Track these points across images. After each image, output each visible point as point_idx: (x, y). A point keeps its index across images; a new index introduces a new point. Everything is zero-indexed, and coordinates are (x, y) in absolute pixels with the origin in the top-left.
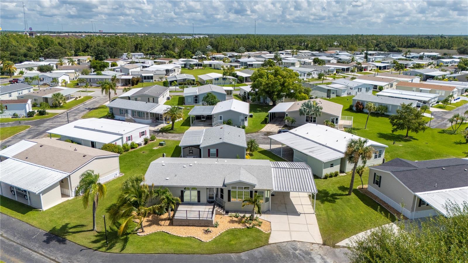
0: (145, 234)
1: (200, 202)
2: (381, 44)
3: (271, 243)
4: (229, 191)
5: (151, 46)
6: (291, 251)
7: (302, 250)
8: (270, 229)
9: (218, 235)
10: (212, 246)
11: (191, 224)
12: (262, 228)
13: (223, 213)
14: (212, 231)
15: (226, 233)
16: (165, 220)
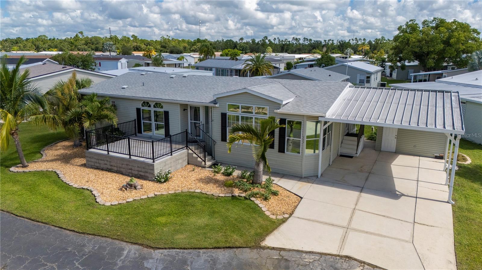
3: (269, 245)
4: (224, 116)
8: (290, 212)
9: (144, 197)
12: (267, 206)
13: (203, 163)
14: (138, 188)
15: (169, 197)
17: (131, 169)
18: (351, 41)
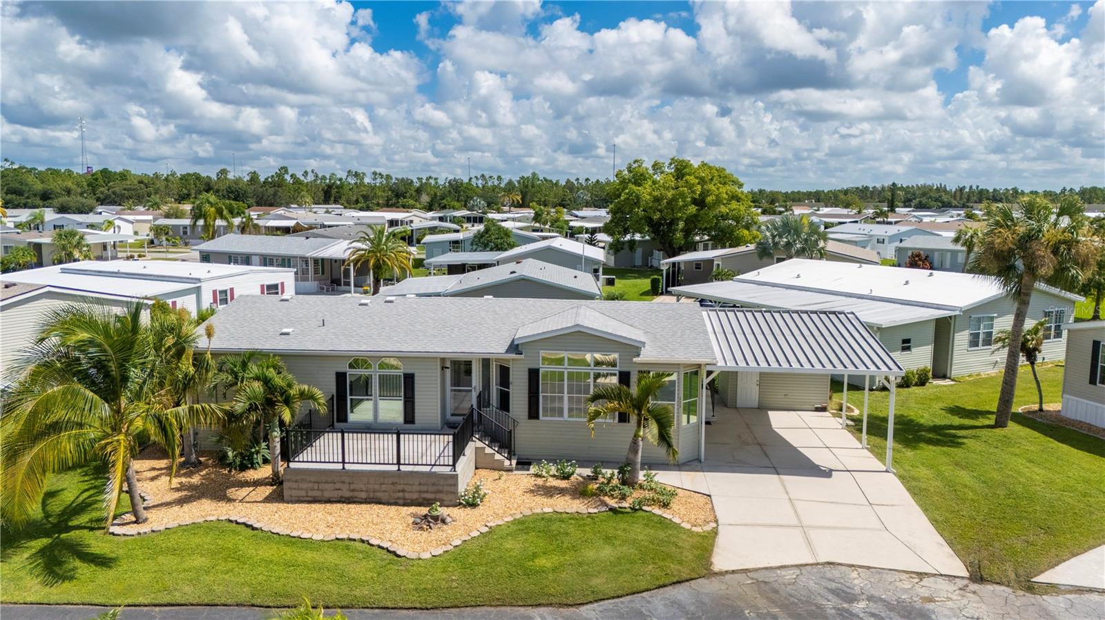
0: (143, 528)
1: (412, 422)
2: (918, 199)
3: (725, 568)
4: (534, 374)
5: (365, 193)
6: (830, 604)
7: (881, 600)
8: (711, 518)
9: (476, 534)
10: (444, 576)
11: (363, 495)
12: (676, 514)
13: (507, 463)
14: (449, 520)
15: (515, 528)
16: (256, 484)
17: (403, 491)
18: (474, 180)
